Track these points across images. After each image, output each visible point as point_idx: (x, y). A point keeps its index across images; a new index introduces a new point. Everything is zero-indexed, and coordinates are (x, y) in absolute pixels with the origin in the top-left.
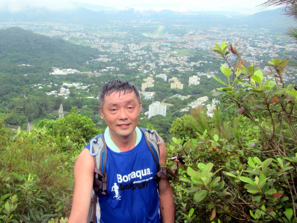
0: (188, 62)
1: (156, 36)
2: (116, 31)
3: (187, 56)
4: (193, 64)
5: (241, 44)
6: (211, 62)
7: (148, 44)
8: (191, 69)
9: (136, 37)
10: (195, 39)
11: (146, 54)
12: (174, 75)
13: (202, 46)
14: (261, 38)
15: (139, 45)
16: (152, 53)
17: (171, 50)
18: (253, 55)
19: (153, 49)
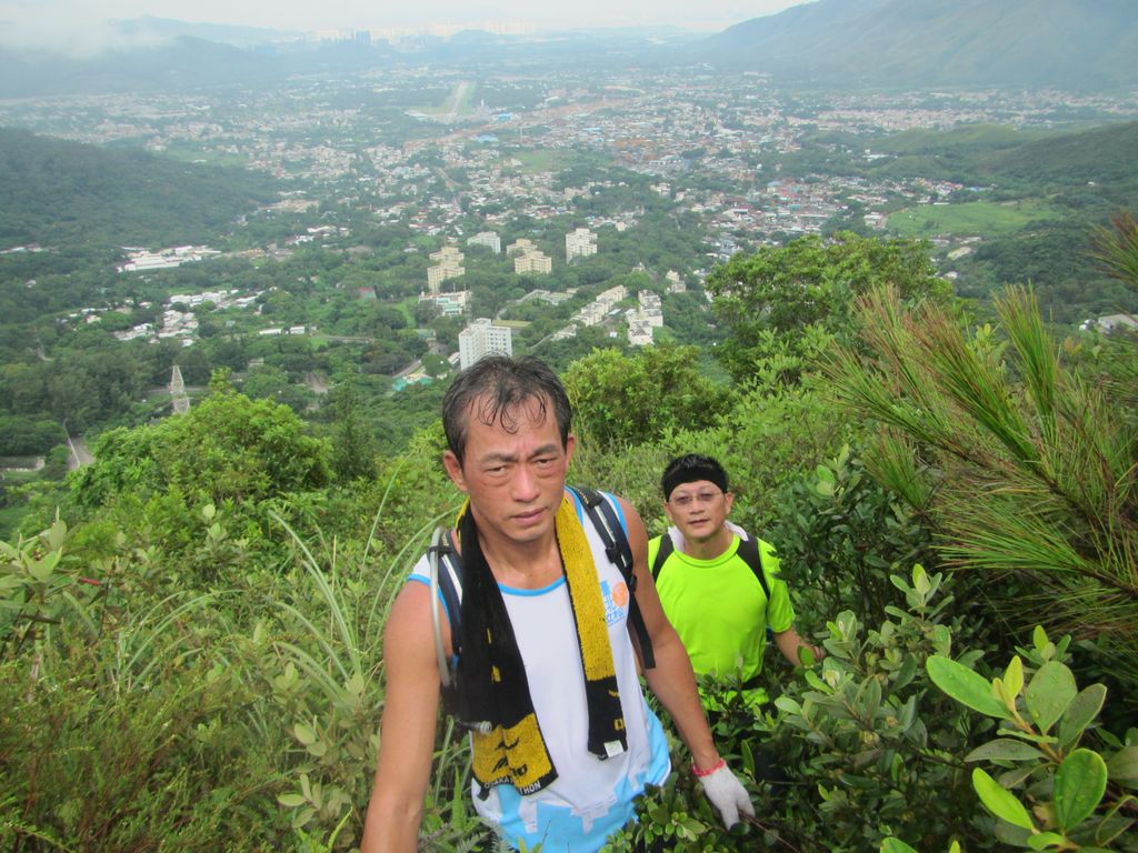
0: (555, 189)
1: (449, 117)
2: (321, 109)
3: (550, 170)
4: (570, 193)
5: (700, 123)
6: (621, 184)
7: (430, 144)
8: (569, 209)
9: (389, 122)
10: (568, 117)
11: (429, 176)
12: (522, 233)
13: (592, 136)
14: (751, 100)
15: (401, 147)
16: (446, 171)
17: (501, 156)
18: (734, 151)
19: (446, 158)
